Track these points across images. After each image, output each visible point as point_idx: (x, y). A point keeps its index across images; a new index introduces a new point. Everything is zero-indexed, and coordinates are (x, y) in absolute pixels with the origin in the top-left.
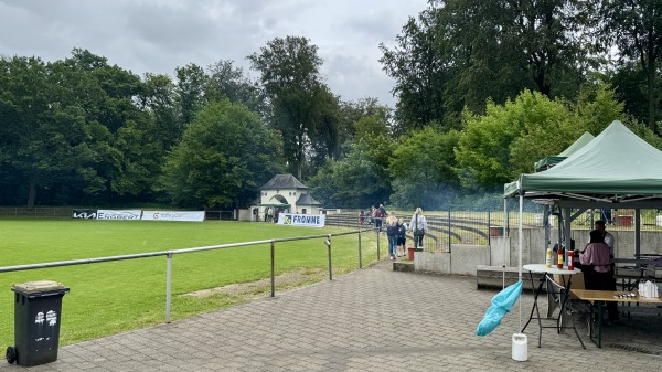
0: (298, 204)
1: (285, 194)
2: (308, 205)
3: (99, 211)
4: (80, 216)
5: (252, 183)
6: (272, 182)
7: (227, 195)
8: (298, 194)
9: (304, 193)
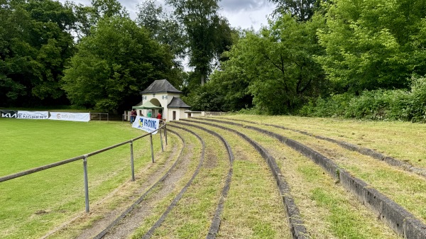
0: (169, 106)
1: (159, 97)
2: (177, 108)
3: (19, 112)
4: (6, 115)
5: (135, 88)
6: (150, 87)
7: (112, 99)
8: (170, 98)
9: (176, 96)
